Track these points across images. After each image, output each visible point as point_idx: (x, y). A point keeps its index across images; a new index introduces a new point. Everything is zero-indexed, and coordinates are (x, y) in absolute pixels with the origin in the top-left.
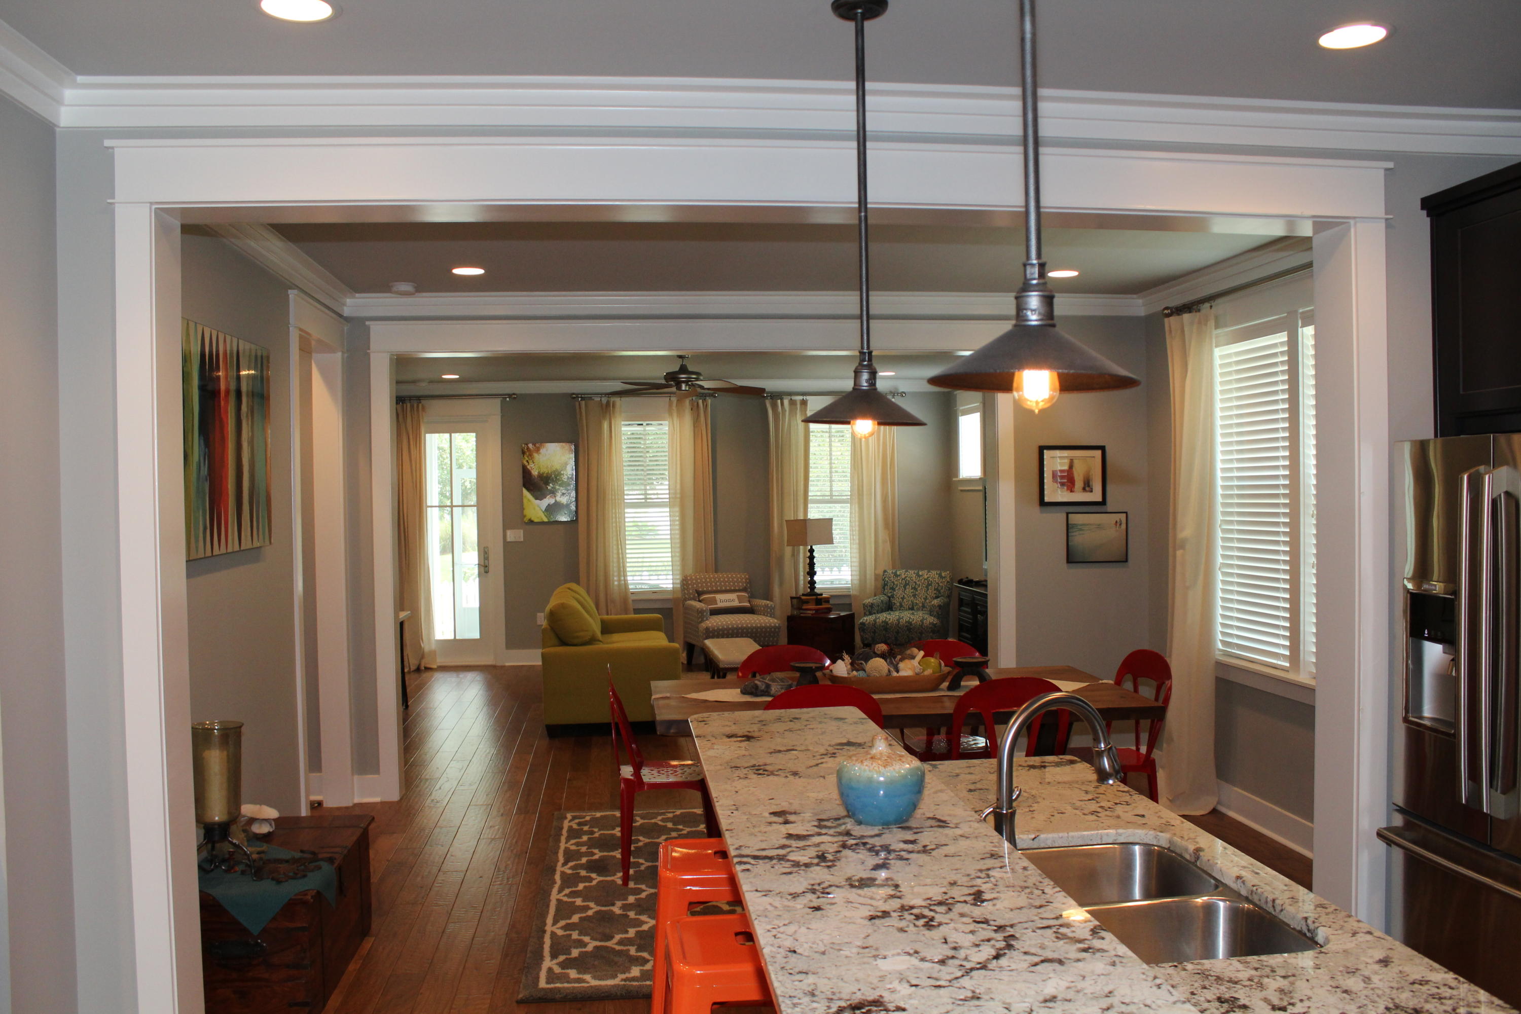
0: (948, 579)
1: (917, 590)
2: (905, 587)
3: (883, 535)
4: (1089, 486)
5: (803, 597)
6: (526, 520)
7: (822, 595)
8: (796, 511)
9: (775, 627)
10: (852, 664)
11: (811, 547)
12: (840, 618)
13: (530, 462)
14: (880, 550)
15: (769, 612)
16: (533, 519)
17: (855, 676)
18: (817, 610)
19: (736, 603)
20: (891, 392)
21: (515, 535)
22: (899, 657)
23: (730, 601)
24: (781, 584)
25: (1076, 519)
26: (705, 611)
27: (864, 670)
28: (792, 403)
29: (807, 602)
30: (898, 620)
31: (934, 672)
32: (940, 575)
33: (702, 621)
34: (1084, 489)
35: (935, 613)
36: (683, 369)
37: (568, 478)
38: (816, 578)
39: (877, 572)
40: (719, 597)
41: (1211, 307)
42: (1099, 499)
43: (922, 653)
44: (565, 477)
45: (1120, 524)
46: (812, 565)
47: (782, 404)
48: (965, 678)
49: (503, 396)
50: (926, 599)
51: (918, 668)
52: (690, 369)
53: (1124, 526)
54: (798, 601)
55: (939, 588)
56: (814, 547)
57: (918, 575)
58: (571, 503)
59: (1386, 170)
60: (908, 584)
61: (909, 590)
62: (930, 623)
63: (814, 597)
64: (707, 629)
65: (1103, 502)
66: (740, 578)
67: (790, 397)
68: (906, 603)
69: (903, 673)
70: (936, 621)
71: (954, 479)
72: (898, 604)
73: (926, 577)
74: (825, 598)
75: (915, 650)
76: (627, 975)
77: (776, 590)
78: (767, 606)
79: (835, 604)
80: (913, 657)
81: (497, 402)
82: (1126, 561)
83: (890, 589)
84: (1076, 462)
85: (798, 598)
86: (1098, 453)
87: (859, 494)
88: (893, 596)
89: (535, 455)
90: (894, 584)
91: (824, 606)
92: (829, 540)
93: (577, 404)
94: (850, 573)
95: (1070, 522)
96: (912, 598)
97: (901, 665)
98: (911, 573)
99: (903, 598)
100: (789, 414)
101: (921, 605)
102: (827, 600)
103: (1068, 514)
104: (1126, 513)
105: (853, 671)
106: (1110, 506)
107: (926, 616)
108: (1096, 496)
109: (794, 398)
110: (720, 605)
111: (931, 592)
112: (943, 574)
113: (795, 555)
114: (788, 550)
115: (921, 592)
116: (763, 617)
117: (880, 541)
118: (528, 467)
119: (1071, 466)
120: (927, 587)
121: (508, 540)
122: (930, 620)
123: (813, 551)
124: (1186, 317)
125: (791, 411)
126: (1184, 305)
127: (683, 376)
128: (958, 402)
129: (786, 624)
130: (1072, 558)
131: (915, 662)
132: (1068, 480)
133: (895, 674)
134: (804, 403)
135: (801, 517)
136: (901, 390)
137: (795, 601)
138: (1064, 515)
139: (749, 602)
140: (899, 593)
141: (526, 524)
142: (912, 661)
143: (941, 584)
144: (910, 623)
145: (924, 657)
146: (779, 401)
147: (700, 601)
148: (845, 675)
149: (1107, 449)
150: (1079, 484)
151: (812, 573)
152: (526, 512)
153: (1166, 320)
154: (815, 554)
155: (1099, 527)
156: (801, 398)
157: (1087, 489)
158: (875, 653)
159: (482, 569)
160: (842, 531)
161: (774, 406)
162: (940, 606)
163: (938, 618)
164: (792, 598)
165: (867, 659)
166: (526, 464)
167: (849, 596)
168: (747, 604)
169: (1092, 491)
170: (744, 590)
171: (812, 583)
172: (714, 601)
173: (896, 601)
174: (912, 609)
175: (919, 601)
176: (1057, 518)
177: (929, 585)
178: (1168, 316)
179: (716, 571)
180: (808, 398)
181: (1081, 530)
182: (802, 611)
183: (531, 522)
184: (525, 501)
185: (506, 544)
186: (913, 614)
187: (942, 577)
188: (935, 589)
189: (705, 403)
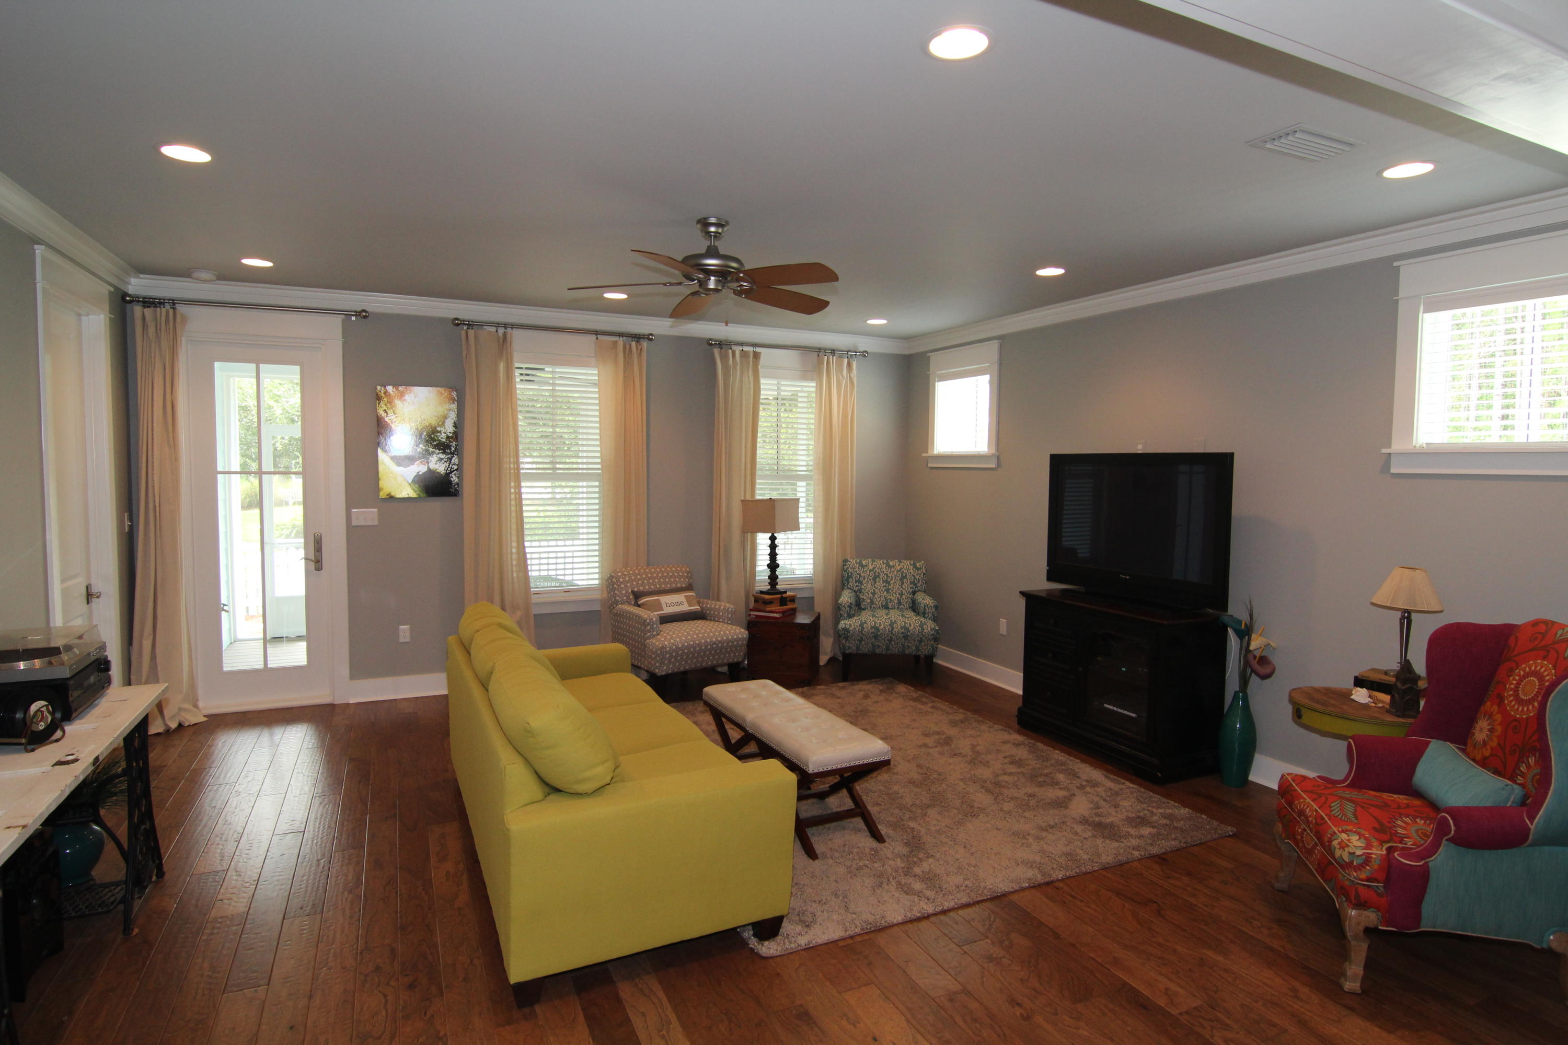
0: (925, 571)
1: (889, 584)
2: (874, 579)
5: (763, 600)
6: (382, 495)
7: (785, 592)
9: (743, 639)
11: (772, 534)
13: (390, 412)
16: (393, 494)
18: (783, 612)
19: (685, 608)
20: (851, 351)
21: (367, 516)
23: (677, 604)
24: (729, 578)
26: (651, 621)
28: (744, 354)
29: (770, 602)
32: (915, 565)
33: (653, 636)
35: (930, 615)
37: (448, 437)
38: (779, 571)
40: (664, 599)
44: (444, 436)
46: (772, 555)
47: (735, 354)
49: (347, 314)
50: (901, 594)
54: (756, 600)
55: (917, 582)
56: (776, 534)
57: (888, 565)
58: (451, 472)
60: (878, 576)
61: (879, 583)
63: (779, 596)
64: (663, 649)
66: (679, 571)
67: (740, 348)
68: (878, 601)
71: (924, 455)
72: (869, 601)
73: (898, 568)
74: (790, 597)
77: (723, 587)
78: (722, 608)
81: (339, 319)
83: (856, 581)
85: (756, 597)
88: (860, 591)
89: (398, 402)
90: (860, 576)
91: (790, 606)
92: (795, 527)
93: (463, 333)
94: (812, 562)
96: (885, 593)
98: (879, 563)
99: (874, 594)
100: (741, 371)
101: (896, 601)
102: (793, 599)
107: (918, 618)
109: (746, 348)
110: (668, 610)
112: (918, 565)
113: (749, 544)
115: (895, 586)
116: (724, 625)
118: (387, 419)
121: (355, 522)
123: (775, 538)
125: (741, 364)
128: (931, 369)
134: (756, 356)
135: (746, 495)
136: (862, 349)
139: (699, 603)
140: (867, 587)
141: (384, 500)
143: (917, 577)
146: (731, 350)
147: (639, 606)
151: (775, 566)
152: (381, 484)
156: (753, 350)
159: (312, 565)
161: (724, 358)
164: (745, 598)
166: (383, 414)
167: (811, 590)
168: (697, 607)
170: (691, 588)
171: (774, 578)
172: (658, 605)
173: (866, 597)
175: (894, 597)
177: (902, 579)
179: (649, 563)
180: (760, 350)
182: (763, 614)
183: (391, 498)
184: (381, 468)
185: (352, 531)
187: (918, 569)
188: (911, 583)
189: (640, 347)
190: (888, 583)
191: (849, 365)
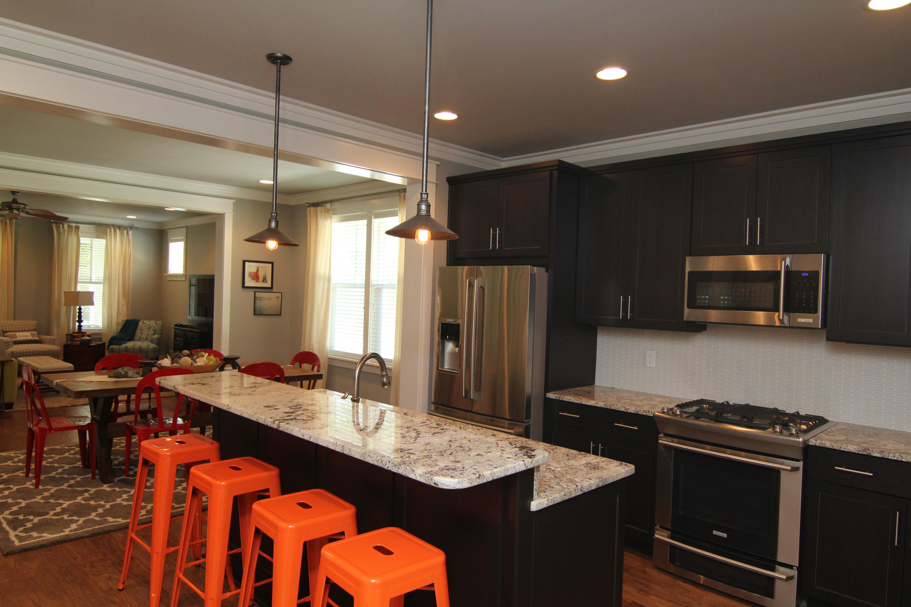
0: (161, 325)
3: (122, 301)
4: (265, 280)
5: (74, 334)
7: (86, 333)
8: (70, 287)
9: (57, 351)
10: (172, 360)
11: (80, 307)
12: (98, 345)
14: (120, 309)
15: (52, 342)
17: (175, 366)
19: (30, 338)
20: (130, 227)
22: (195, 356)
23: (26, 336)
24: (58, 326)
25: (258, 294)
26: (10, 342)
27: (179, 363)
28: (70, 227)
29: (76, 337)
30: (134, 346)
31: (214, 363)
32: (156, 323)
33: (8, 348)
34: (263, 281)
35: (155, 342)
36: (15, 201)
38: (82, 324)
39: (118, 321)
40: (18, 334)
41: (331, 205)
42: (270, 286)
43: (207, 354)
45: (279, 298)
46: (80, 316)
47: (63, 227)
48: (227, 365)
50: (148, 335)
51: (206, 361)
52: (19, 201)
53: (280, 299)
54: (71, 336)
55: (156, 330)
56: (82, 307)
59: (438, 165)
62: (152, 347)
63: (81, 334)
64: (12, 352)
65: (271, 288)
66: (32, 323)
67: (68, 224)
69: (198, 364)
70: (156, 346)
71: (165, 274)
73: (148, 324)
74: (88, 335)
75: (204, 353)
76: (69, 529)
77: (55, 331)
78: (51, 339)
79: (94, 338)
80: (203, 356)
82: (281, 314)
84: (260, 269)
85: (71, 335)
86: (270, 265)
87: (108, 279)
92: (92, 303)
94: (101, 322)
95: (256, 296)
96: (140, 335)
97: (198, 360)
100: (68, 234)
101: (145, 338)
103: (255, 292)
104: (281, 293)
105: (172, 363)
106: (274, 289)
107: (150, 344)
108: (268, 285)
109: (71, 224)
110: (19, 339)
111: (151, 332)
112: (158, 323)
113: (68, 312)
114: (64, 309)
116: (49, 345)
117: (120, 305)
119: (258, 271)
120: (149, 329)
122: (152, 346)
123: (81, 309)
124: (319, 208)
125: (68, 231)
126: (317, 203)
127: (15, 205)
128: (169, 236)
129: (63, 349)
130: (257, 313)
131: (205, 358)
132: (256, 277)
133: (195, 364)
134: (77, 228)
135: (73, 290)
136: (136, 226)
137: (69, 336)
138: (253, 293)
139: (38, 337)
142: (203, 358)
143: (157, 328)
144: (141, 348)
145: (208, 356)
146: (61, 225)
147: (4, 336)
148: (170, 366)
149: (274, 264)
150: (261, 278)
151: (80, 321)
153: (308, 209)
154: (82, 311)
155: (269, 299)
156: (75, 225)
157: (265, 281)
158: (183, 355)
160: (98, 299)
161: (58, 228)
162: (158, 339)
163: (157, 344)
164: (67, 335)
165: (180, 358)
167: (101, 334)
168: (37, 338)
169: (266, 282)
170: (35, 330)
171: (80, 326)
172: (15, 336)
174: (140, 340)
175: (144, 336)
176: (251, 293)
178: (309, 206)
179: (14, 319)
180: (80, 225)
181: (261, 300)
182: (73, 342)
186: (142, 343)
187: (157, 324)
188: (153, 330)
189: (11, 222)
190: (142, 330)
191: (128, 233)
